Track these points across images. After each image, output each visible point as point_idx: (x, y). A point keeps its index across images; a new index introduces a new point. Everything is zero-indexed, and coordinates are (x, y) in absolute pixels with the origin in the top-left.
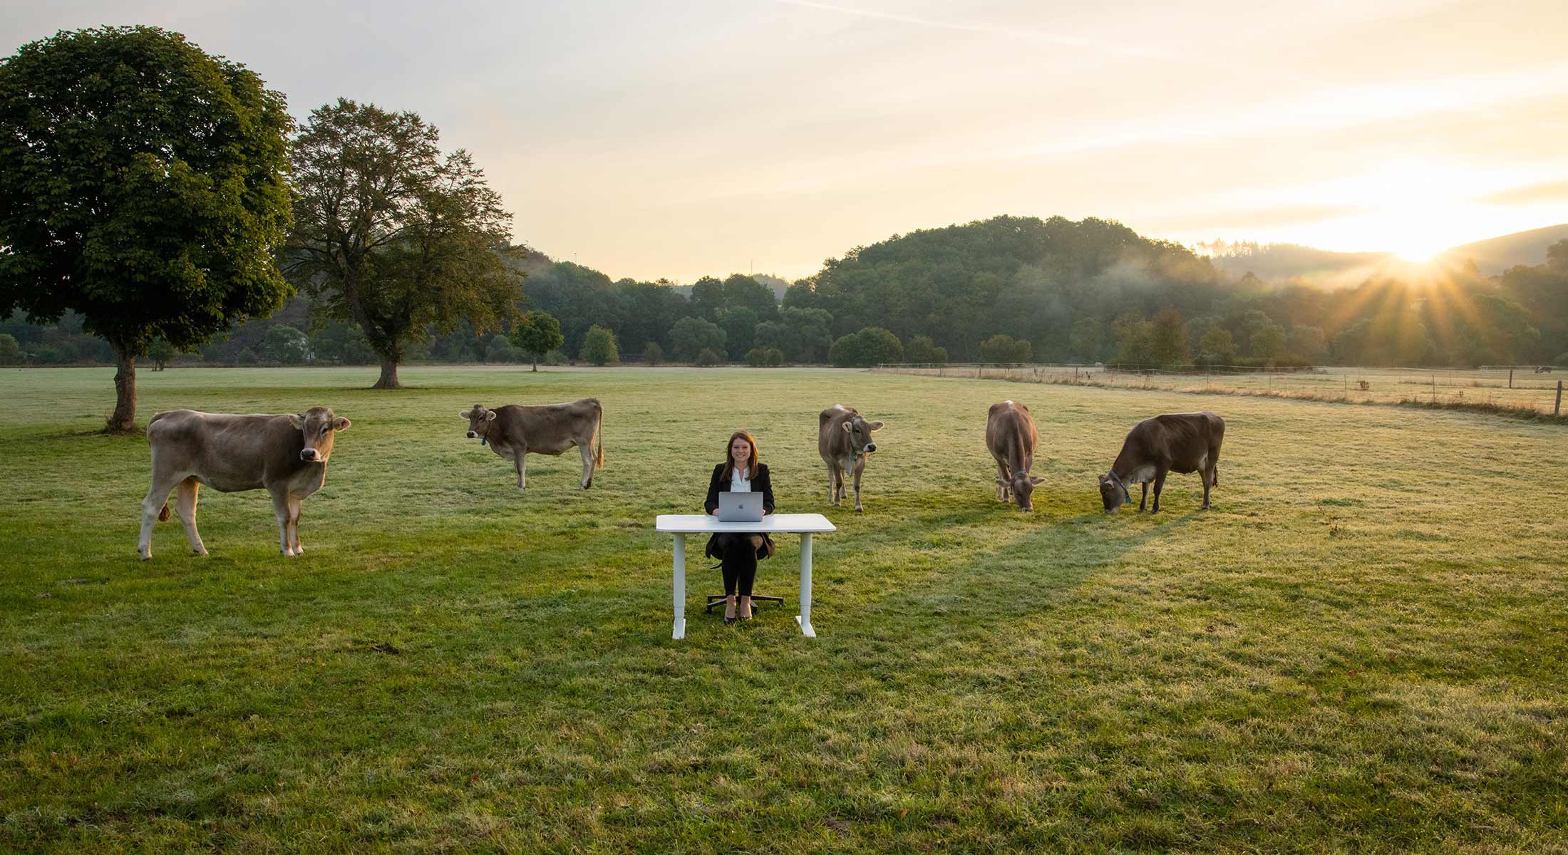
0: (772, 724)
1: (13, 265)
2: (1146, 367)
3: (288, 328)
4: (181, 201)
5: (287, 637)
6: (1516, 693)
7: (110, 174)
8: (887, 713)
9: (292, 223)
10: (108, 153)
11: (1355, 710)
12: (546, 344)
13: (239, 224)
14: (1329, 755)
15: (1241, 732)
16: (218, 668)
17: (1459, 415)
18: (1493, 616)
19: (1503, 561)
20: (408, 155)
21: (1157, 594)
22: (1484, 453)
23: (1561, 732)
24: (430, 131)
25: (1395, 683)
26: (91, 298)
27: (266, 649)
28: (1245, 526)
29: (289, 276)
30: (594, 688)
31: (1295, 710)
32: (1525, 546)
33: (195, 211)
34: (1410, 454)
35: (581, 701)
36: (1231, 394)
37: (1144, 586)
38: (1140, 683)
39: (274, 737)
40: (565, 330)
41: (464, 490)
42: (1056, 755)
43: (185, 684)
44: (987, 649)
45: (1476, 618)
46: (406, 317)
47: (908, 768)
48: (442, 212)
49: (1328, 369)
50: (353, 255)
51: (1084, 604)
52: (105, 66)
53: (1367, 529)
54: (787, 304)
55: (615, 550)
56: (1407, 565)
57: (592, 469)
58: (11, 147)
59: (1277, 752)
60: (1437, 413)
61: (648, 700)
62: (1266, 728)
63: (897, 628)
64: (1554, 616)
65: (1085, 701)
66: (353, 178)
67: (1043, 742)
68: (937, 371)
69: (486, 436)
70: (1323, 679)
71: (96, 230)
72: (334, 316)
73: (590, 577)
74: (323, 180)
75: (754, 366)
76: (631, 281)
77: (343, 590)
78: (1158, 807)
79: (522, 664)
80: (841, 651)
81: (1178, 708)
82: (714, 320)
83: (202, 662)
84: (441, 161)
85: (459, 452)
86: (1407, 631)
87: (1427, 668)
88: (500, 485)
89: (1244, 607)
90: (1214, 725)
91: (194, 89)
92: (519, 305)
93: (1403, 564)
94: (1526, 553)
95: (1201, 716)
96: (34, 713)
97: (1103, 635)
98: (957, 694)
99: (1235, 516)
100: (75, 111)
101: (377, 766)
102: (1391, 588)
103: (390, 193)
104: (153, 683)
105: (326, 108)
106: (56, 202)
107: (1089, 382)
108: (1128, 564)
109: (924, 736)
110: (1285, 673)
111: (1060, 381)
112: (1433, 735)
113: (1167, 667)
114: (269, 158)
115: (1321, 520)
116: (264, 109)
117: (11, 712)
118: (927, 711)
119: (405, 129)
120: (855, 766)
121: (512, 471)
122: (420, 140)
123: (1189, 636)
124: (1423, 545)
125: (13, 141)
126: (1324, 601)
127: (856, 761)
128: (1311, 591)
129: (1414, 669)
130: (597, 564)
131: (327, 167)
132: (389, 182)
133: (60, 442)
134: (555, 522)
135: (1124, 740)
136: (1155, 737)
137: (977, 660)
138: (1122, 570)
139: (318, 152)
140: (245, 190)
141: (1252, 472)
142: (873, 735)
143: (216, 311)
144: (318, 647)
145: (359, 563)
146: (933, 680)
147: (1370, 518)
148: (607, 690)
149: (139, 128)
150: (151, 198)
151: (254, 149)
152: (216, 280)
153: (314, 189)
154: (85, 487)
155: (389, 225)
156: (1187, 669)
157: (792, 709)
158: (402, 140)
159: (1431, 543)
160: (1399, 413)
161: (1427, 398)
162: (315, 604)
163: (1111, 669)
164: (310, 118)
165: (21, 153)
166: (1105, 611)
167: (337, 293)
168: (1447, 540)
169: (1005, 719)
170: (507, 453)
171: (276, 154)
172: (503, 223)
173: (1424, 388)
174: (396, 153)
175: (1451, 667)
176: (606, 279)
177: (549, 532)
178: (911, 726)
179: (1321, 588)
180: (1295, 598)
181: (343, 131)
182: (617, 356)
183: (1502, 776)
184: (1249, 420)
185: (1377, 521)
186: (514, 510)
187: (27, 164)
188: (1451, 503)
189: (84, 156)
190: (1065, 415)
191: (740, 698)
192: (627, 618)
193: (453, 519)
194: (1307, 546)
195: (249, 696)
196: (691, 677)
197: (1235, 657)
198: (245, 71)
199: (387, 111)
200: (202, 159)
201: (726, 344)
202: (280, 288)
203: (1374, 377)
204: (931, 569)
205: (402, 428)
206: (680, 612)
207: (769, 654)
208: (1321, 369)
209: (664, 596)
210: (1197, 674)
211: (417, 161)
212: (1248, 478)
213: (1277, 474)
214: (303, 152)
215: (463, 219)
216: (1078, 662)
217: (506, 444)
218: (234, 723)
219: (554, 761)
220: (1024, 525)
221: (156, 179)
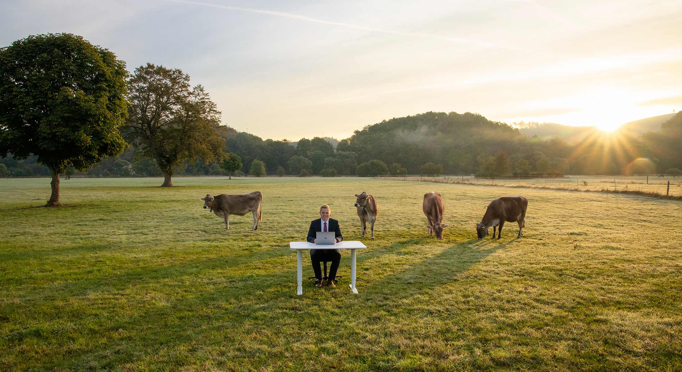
0: (342, 331)
1: (8, 134)
2: (492, 176)
3: (124, 161)
4: (81, 107)
5: (132, 295)
6: (657, 315)
7: (50, 96)
8: (391, 326)
9: (127, 116)
10: (49, 87)
11: (589, 323)
12: (235, 167)
13: (105, 117)
14: (579, 342)
15: (541, 333)
16: (104, 309)
17: (626, 196)
18: (645, 282)
19: (648, 259)
20: (176, 87)
21: (502, 274)
22: (638, 212)
23: (677, 331)
24: (186, 77)
25: (606, 311)
26: (41, 149)
27: (124, 300)
28: (538, 244)
29: (125, 138)
30: (265, 316)
31: (564, 323)
32: (657, 252)
33: (86, 111)
34: (606, 213)
35: (260, 322)
36: (529, 187)
37: (497, 270)
38: (497, 312)
39: (130, 338)
40: (243, 161)
41: (203, 231)
42: (464, 343)
43: (90, 316)
44: (431, 298)
45: (638, 283)
46: (175, 156)
47: (401, 349)
48: (191, 111)
49: (570, 176)
50: (153, 130)
51: (471, 278)
52: (49, 50)
53: (590, 245)
54: (338, 150)
55: (270, 256)
56: (607, 261)
57: (258, 222)
58: (8, 84)
59: (557, 341)
60: (617, 195)
61: (289, 321)
62: (552, 331)
63: (392, 289)
64: (671, 282)
65: (475, 320)
66: (153, 97)
67: (458, 338)
68: (403, 178)
69: (212, 208)
70: (575, 310)
71: (44, 119)
72: (144, 156)
73: (260, 268)
74: (140, 98)
75: (324, 176)
76: (271, 140)
77: (154, 274)
78: (509, 365)
79: (234, 306)
80: (369, 299)
81: (514, 323)
82: (307, 156)
83: (96, 306)
84: (191, 89)
85: (200, 214)
86: (609, 289)
87: (618, 304)
88: (218, 229)
89: (540, 279)
90: (530, 330)
91: (86, 60)
92: (224, 151)
93: (606, 260)
94: (657, 255)
95: (524, 326)
96: (25, 329)
97: (480, 292)
98: (420, 317)
99: (533, 240)
100: (36, 69)
101: (175, 351)
102: (602, 271)
103: (169, 103)
104: (76, 315)
105: (142, 67)
106: (27, 108)
107: (468, 182)
108: (489, 261)
109: (408, 336)
110: (559, 307)
111: (456, 182)
112: (623, 333)
113: (508, 305)
114: (118, 89)
115: (570, 242)
116: (116, 68)
117: (16, 328)
118: (408, 325)
119: (175, 76)
120: (379, 349)
121: (223, 223)
122: (182, 80)
123: (517, 292)
124: (614, 252)
125: (9, 82)
126: (573, 276)
127: (379, 347)
128: (568, 272)
129: (613, 305)
130: (262, 263)
131: (142, 92)
132: (168, 98)
133: (27, 210)
134: (243, 244)
135: (492, 337)
136: (505, 335)
137: (427, 303)
138: (487, 264)
139: (138, 86)
140: (108, 102)
141: (540, 221)
142: (386, 335)
143: (95, 154)
144: (145, 299)
145: (160, 263)
146: (410, 312)
147: (591, 240)
148: (271, 317)
149: (63, 76)
150: (68, 106)
151: (112, 85)
152: (95, 141)
153: (136, 102)
154: (39, 230)
155: (168, 117)
156: (517, 306)
157: (351, 325)
158: (174, 80)
159: (617, 251)
160: (600, 195)
161: (612, 189)
162: (143, 281)
163: (485, 306)
164: (135, 72)
165: (13, 87)
166: (481, 281)
167: (145, 146)
168: (624, 249)
169: (441, 328)
170: (221, 215)
171: (121, 87)
172: (217, 116)
173: (611, 184)
174: (172, 86)
175: (629, 304)
176: (260, 139)
177: (241, 249)
178: (402, 331)
179: (572, 271)
180: (561, 275)
181: (149, 77)
182: (265, 173)
183: (653, 350)
184: (537, 198)
185: (593, 242)
186: (225, 239)
187: (15, 92)
188: (625, 234)
189: (39, 88)
190: (458, 197)
191: (328, 320)
192: (277, 286)
193: (199, 244)
194: (565, 253)
195: (118, 321)
196: (306, 311)
197: (537, 301)
198: (108, 52)
199: (168, 68)
200: (90, 89)
201: (312, 167)
202: (122, 144)
203: (589, 180)
204: (405, 264)
205: (175, 204)
206: (300, 284)
207: (339, 301)
208: (567, 176)
209: (292, 276)
210: (521, 308)
211: (180, 89)
212: (537, 224)
213: (550, 222)
214: (132, 86)
215: (200, 114)
216: (471, 303)
217: (221, 211)
218: (112, 332)
219: (250, 348)
220: (444, 244)
221: (70, 98)
